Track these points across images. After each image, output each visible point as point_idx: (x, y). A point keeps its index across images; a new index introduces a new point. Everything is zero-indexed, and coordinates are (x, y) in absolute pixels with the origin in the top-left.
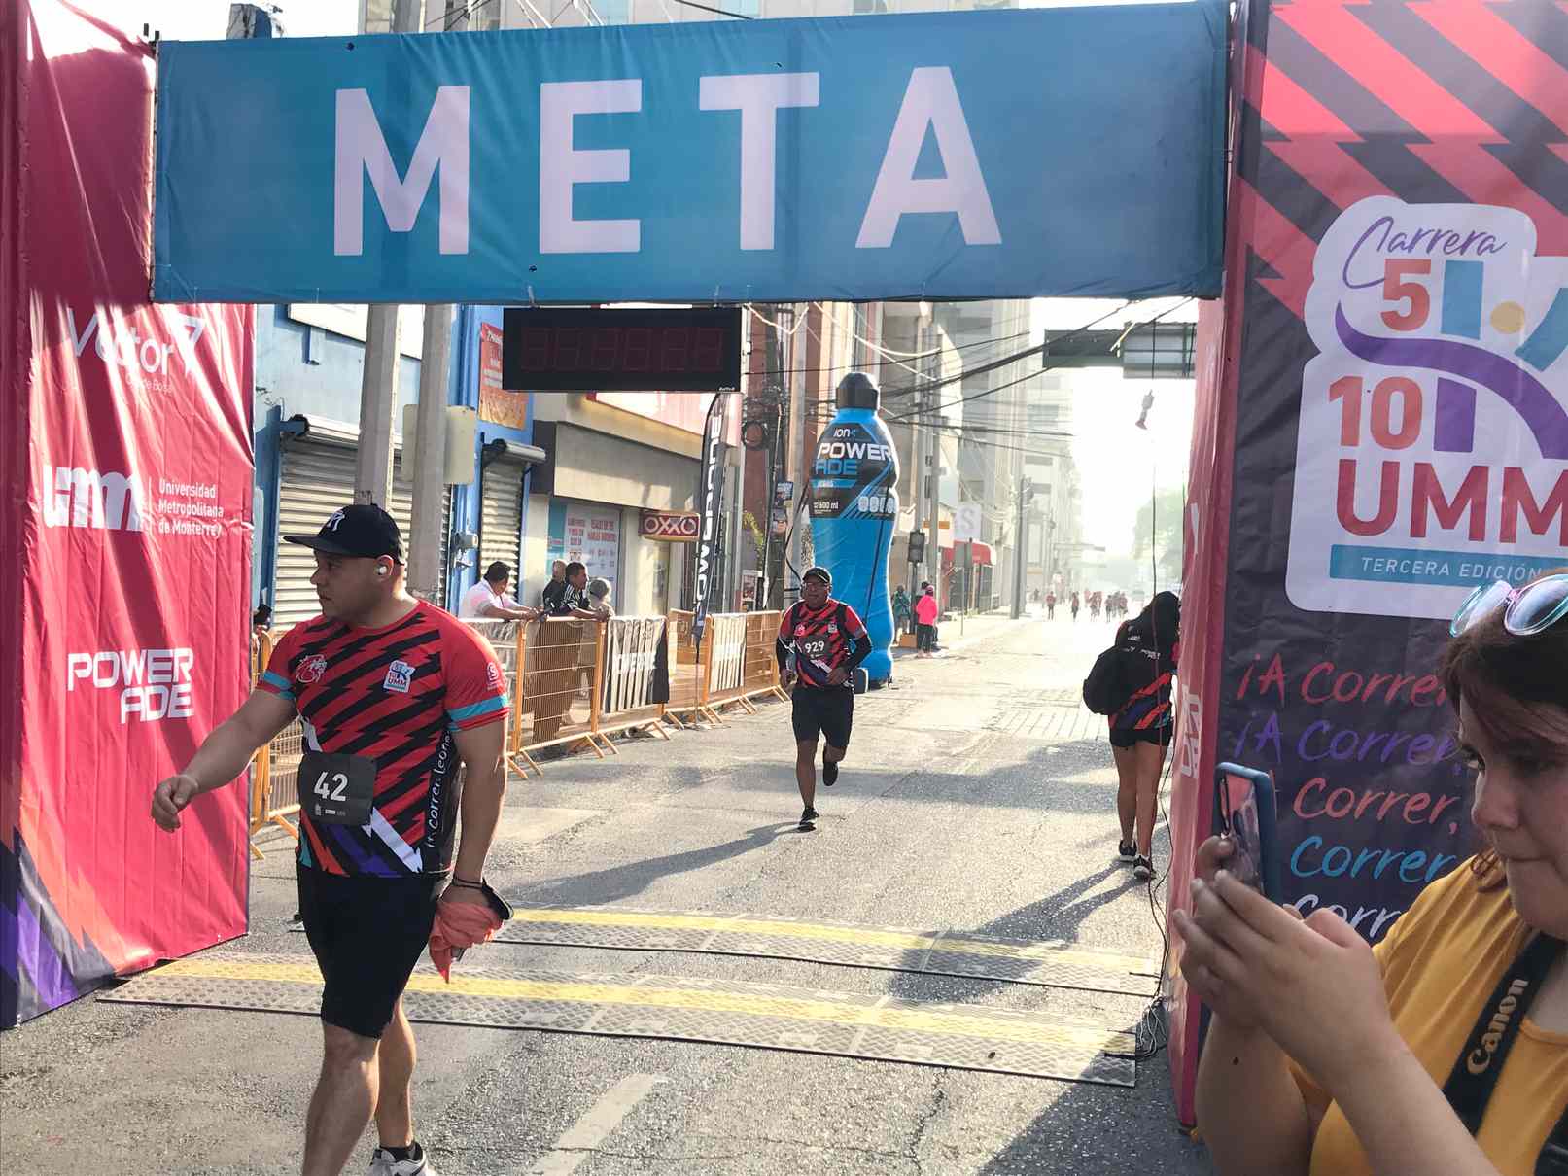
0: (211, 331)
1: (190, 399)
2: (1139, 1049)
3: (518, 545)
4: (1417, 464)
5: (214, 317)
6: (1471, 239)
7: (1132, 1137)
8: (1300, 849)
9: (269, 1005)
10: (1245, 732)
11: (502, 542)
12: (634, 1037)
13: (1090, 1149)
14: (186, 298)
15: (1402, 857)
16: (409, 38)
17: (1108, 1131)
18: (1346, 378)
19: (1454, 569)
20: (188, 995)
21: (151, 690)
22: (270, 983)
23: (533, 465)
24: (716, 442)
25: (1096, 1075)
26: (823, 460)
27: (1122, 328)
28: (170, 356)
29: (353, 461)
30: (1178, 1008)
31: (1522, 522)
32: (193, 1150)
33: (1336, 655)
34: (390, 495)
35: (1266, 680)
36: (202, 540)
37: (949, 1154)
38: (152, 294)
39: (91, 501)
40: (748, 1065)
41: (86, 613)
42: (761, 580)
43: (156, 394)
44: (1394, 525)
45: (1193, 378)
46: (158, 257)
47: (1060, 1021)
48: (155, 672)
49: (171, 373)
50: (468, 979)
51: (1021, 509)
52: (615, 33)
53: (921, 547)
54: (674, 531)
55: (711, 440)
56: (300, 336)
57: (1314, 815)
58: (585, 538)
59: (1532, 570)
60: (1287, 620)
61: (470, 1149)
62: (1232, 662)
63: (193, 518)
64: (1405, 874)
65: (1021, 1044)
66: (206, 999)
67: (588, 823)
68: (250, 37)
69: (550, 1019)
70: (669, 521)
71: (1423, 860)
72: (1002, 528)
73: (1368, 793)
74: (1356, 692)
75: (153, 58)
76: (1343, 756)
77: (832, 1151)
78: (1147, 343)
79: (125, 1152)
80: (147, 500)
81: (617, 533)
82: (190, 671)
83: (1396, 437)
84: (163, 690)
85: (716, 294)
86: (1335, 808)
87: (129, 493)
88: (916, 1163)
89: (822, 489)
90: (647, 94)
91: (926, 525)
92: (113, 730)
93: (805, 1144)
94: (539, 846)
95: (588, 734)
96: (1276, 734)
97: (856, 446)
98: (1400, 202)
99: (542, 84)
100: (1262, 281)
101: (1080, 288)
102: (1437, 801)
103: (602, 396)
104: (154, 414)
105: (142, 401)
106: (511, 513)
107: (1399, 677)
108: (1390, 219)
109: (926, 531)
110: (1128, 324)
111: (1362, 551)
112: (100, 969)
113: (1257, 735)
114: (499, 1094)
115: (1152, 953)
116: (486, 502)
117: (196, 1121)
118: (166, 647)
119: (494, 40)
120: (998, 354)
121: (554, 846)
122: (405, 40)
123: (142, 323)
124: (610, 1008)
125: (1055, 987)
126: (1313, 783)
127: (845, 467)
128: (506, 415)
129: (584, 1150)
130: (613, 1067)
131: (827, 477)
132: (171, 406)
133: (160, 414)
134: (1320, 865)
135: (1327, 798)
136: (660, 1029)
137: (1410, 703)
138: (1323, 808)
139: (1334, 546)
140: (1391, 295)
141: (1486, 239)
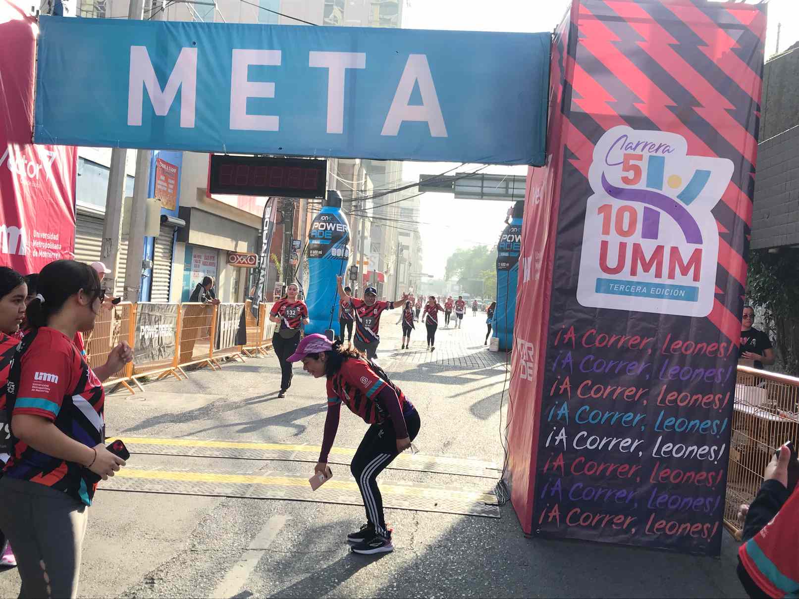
0: (58, 159)
1: (48, 192)
2: (499, 502)
3: (171, 267)
4: (634, 244)
5: (60, 152)
6: (660, 147)
7: (504, 539)
8: (579, 412)
10: (556, 360)
11: (163, 265)
12: (271, 499)
13: (488, 544)
14: (49, 141)
15: (623, 415)
17: (493, 537)
18: (605, 205)
19: (649, 290)
23: (179, 228)
25: (483, 513)
27: (455, 175)
28: (40, 170)
31: (677, 270)
33: (597, 326)
34: (120, 241)
35: (567, 337)
38: (33, 139)
40: (327, 511)
43: (33, 189)
44: (623, 270)
46: (37, 122)
49: (40, 178)
50: (184, 473)
51: (398, 257)
52: (269, 27)
53: (356, 273)
54: (244, 263)
55: (265, 219)
57: (586, 397)
58: (201, 264)
59: (681, 291)
60: (577, 311)
61: (208, 550)
62: (552, 328)
63: (48, 250)
64: (624, 423)
65: (447, 499)
67: (218, 400)
69: (229, 492)
70: (241, 257)
71: (632, 417)
72: (388, 265)
73: (609, 387)
74: (605, 343)
75: (36, 23)
76: (598, 371)
80: (28, 239)
81: (216, 261)
83: (626, 232)
85: (315, 153)
86: (595, 393)
87: (20, 236)
88: (415, 552)
89: (314, 244)
90: (284, 58)
91: (358, 262)
94: (197, 412)
95: (208, 359)
96: (571, 361)
97: (331, 224)
98: (630, 129)
99: (234, 50)
100: (570, 161)
102: (638, 391)
103: (214, 196)
104: (32, 197)
105: (27, 191)
106: (167, 251)
107: (624, 336)
108: (625, 136)
109: (358, 265)
111: (610, 281)
113: (563, 361)
114: (214, 525)
116: (156, 246)
119: (209, 27)
121: (205, 412)
122: (166, 24)
123: (28, 154)
124: (256, 486)
125: (454, 474)
126: (585, 383)
128: (167, 203)
129: (262, 549)
130: (265, 512)
131: (317, 239)
132: (40, 194)
133: (35, 198)
134: (588, 419)
135: (592, 389)
136: (283, 495)
137: (628, 348)
138: (590, 393)
139: (598, 279)
140: (626, 169)
141: (666, 147)
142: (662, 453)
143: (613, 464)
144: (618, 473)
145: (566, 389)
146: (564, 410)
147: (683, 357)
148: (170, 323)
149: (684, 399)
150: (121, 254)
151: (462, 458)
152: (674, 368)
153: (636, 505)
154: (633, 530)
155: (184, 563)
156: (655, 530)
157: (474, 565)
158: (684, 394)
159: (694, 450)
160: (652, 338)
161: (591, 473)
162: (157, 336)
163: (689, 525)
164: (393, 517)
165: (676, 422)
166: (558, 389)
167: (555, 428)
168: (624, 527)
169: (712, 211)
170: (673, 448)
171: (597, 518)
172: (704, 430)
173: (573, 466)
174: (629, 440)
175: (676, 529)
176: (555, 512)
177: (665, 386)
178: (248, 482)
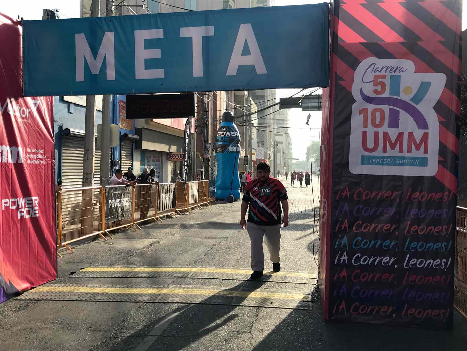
0: (41, 104)
1: (35, 124)
2: (312, 299)
3: (132, 164)
4: (384, 132)
5: (42, 101)
6: (397, 69)
7: (311, 324)
8: (355, 241)
9: (64, 299)
10: (338, 209)
11: (127, 163)
12: (170, 303)
13: (300, 328)
14: (33, 95)
15: (383, 242)
16: (96, 19)
17: (304, 323)
18: (364, 109)
19: (395, 161)
20: (40, 297)
21: (27, 209)
22: (64, 292)
23: (135, 140)
24: (188, 132)
25: (301, 307)
26: (219, 137)
27: (301, 97)
28: (29, 112)
29: (84, 141)
30: (323, 287)
31: (413, 148)
32: (44, 341)
33: (363, 186)
34: (94, 151)
35: (344, 194)
36: (40, 165)
37: (260, 331)
38: (23, 94)
39: (7, 155)
41: (7, 187)
42: (202, 171)
43: (24, 123)
44: (378, 150)
45: (322, 110)
46: (25, 83)
47: (290, 292)
48: (28, 204)
49: (30, 117)
50: (122, 289)
51: (275, 149)
52: (155, 16)
53: (247, 160)
54: (177, 159)
55: (186, 132)
56: (67, 105)
57: (359, 231)
58: (151, 161)
59: (416, 161)
60: (349, 177)
61: (124, 337)
62: (335, 189)
63: (37, 159)
64: (384, 247)
65: (279, 299)
66: (46, 297)
67: (155, 242)
68: (49, 19)
69: (146, 299)
70: (175, 155)
71: (389, 243)
72: (270, 154)
73: (373, 224)
74: (369, 197)
75: (21, 25)
76: (365, 215)
77: (228, 332)
78: (308, 101)
79: (23, 343)
80: (24, 154)
81: (161, 159)
82: (38, 203)
83: (378, 125)
84: (31, 209)
85: (187, 90)
86: (364, 229)
87: (18, 152)
88: (252, 334)
89: (219, 145)
90: (165, 33)
91: (249, 154)
92: (16, 221)
93: (220, 331)
94: (141, 250)
95: (154, 217)
96: (347, 209)
97: (228, 132)
98: (377, 59)
99: (135, 31)
100: (339, 82)
101: (289, 85)
102: (392, 226)
103: (155, 120)
104: (25, 128)
105: (22, 126)
106: (129, 155)
107: (381, 192)
108: (374, 63)
109: (249, 156)
110: (303, 96)
111: (370, 157)
112: (15, 291)
113: (342, 210)
114: (132, 321)
115: (315, 272)
116: (122, 152)
117: (45, 333)
118: (31, 196)
119: (120, 18)
120: (267, 105)
121: (145, 250)
122: (95, 20)
123: (20, 103)
124: (163, 295)
125: (288, 283)
126: (358, 222)
127: (225, 138)
128: (127, 126)
129: (156, 336)
130: (165, 312)
131: (220, 141)
132: (30, 127)
133: (27, 129)
134: (361, 245)
135: (362, 226)
136: (178, 300)
137: (384, 199)
138: (361, 229)
139: (362, 156)
140: (375, 85)
141: (401, 69)
142: (410, 265)
143: (378, 274)
144: (382, 280)
145: (345, 227)
146: (345, 240)
147: (420, 202)
148: (129, 197)
149: (423, 230)
150: (95, 158)
151: (295, 272)
152: (415, 210)
153: (395, 299)
154: (394, 315)
155: (107, 346)
156: (408, 315)
157: (288, 342)
158: (422, 226)
159: (431, 262)
160: (398, 192)
161: (364, 280)
162: (120, 205)
163: (430, 310)
164: (243, 311)
165: (418, 245)
166: (340, 228)
167: (340, 252)
168: (388, 314)
169: (434, 108)
170: (417, 261)
171: (370, 309)
172: (436, 249)
173: (353, 276)
174: (388, 258)
175: (422, 314)
176: (343, 305)
177: (409, 222)
178: (158, 293)
